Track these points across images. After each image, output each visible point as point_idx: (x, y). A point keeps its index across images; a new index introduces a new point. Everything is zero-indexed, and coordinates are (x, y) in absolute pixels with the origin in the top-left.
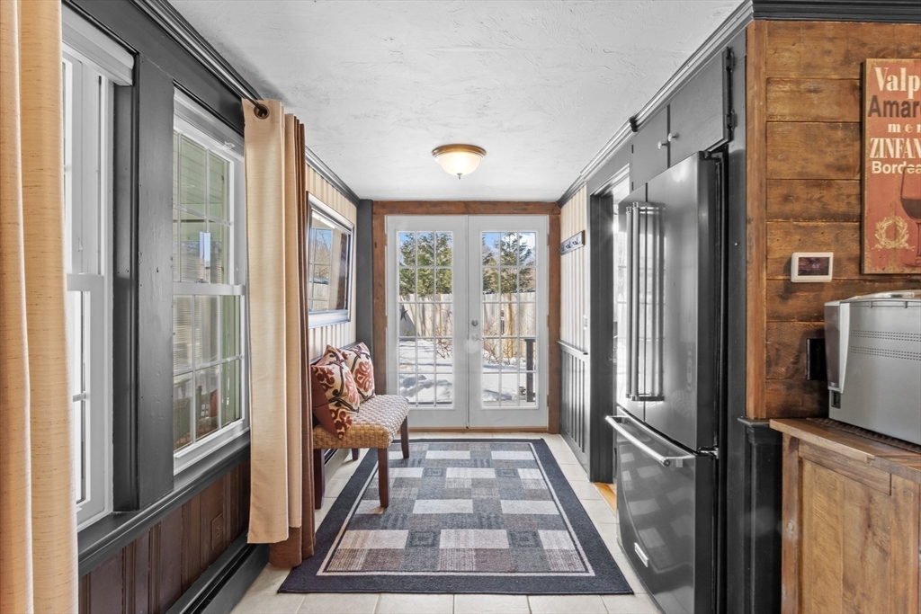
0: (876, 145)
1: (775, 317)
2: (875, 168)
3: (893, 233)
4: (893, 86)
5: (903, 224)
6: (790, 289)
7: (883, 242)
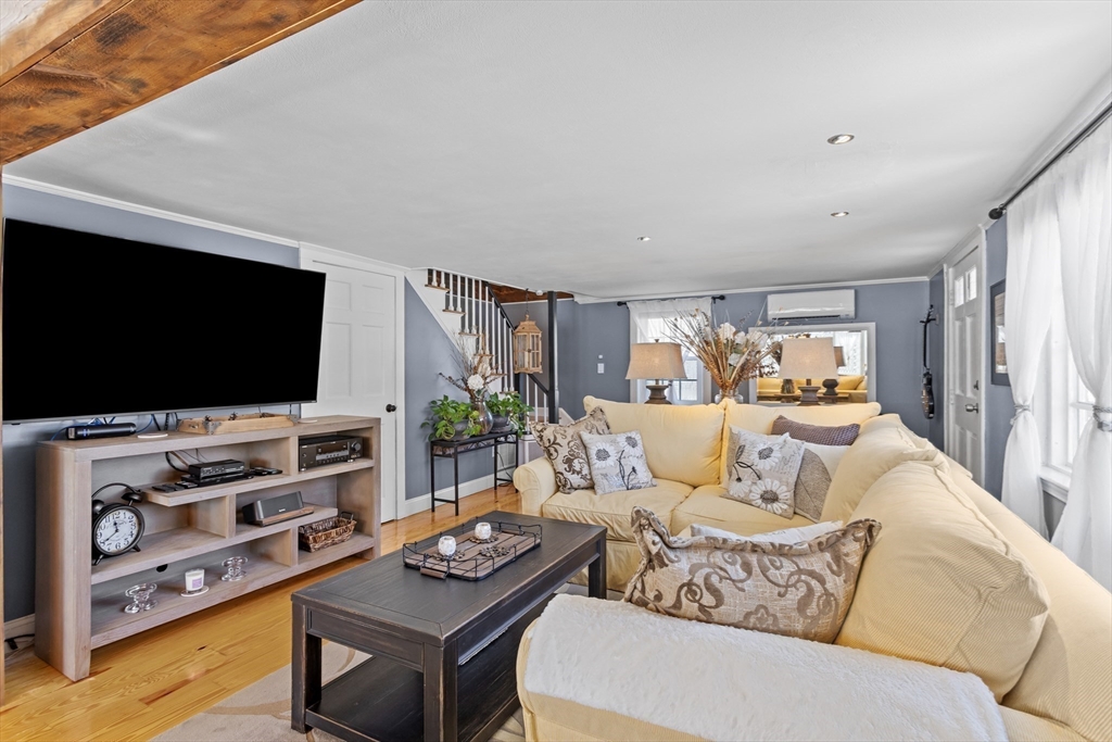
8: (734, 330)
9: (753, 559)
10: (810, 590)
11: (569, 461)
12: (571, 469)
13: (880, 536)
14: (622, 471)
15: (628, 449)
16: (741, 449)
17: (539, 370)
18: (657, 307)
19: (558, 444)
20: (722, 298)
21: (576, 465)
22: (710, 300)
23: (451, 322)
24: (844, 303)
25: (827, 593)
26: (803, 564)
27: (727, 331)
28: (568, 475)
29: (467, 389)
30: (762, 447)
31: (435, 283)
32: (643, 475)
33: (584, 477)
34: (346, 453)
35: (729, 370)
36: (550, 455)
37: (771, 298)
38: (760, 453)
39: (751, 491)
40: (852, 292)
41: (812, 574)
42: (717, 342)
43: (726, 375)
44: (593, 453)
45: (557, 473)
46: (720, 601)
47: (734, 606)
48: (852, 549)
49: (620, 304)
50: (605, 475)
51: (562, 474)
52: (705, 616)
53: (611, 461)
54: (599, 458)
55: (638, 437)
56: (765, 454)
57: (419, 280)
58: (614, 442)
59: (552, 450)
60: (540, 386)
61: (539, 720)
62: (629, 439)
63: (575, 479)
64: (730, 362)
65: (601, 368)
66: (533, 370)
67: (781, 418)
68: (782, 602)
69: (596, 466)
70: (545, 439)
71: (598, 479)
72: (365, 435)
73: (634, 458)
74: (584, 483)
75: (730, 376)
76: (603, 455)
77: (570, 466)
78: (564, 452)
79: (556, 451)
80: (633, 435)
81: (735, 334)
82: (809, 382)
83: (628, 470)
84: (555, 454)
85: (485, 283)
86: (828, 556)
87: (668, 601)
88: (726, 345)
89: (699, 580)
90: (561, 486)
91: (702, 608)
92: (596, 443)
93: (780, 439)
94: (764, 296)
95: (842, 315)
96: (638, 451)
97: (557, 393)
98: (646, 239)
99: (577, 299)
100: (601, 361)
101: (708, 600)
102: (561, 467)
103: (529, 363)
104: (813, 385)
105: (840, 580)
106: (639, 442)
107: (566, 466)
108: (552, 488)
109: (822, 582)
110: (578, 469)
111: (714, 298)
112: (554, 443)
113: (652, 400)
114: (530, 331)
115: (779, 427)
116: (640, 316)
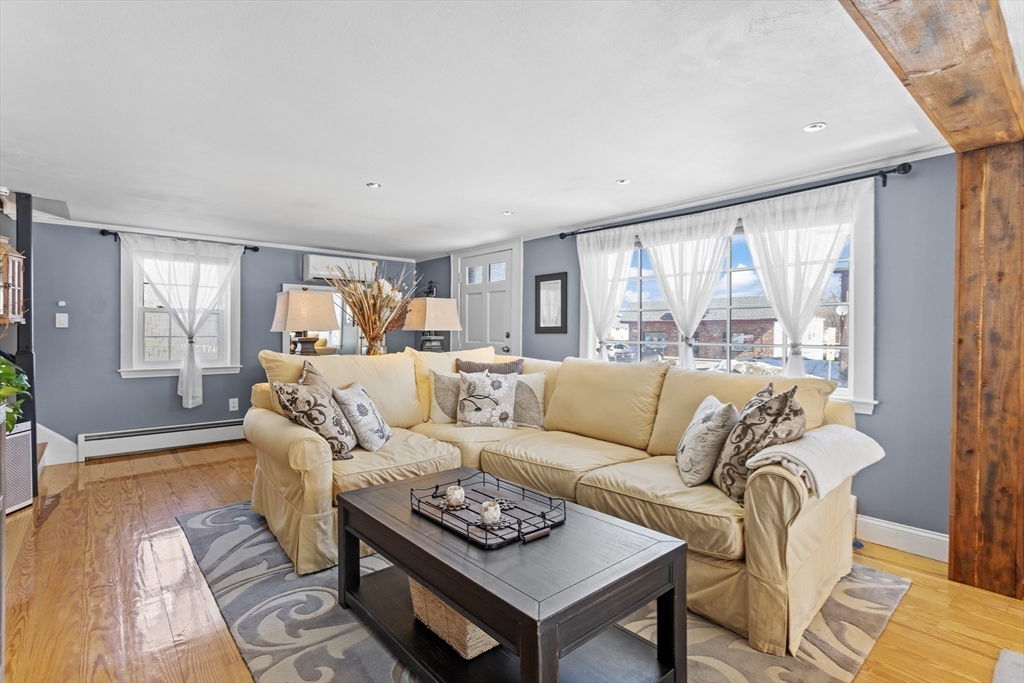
11: (339, 423)
14: (379, 423)
19: (321, 405)
20: (255, 249)
21: (345, 425)
22: (242, 250)
39: (492, 416)
49: (105, 232)
50: (374, 432)
51: (336, 438)
53: (371, 415)
54: (362, 414)
59: (315, 414)
64: (383, 315)
65: (61, 320)
69: (362, 422)
76: (363, 410)
77: (342, 428)
78: (331, 414)
79: (321, 413)
84: (321, 418)
92: (352, 399)
100: (62, 310)
103: (6, 305)
107: (338, 428)
108: (332, 457)
111: (246, 248)
112: (316, 405)
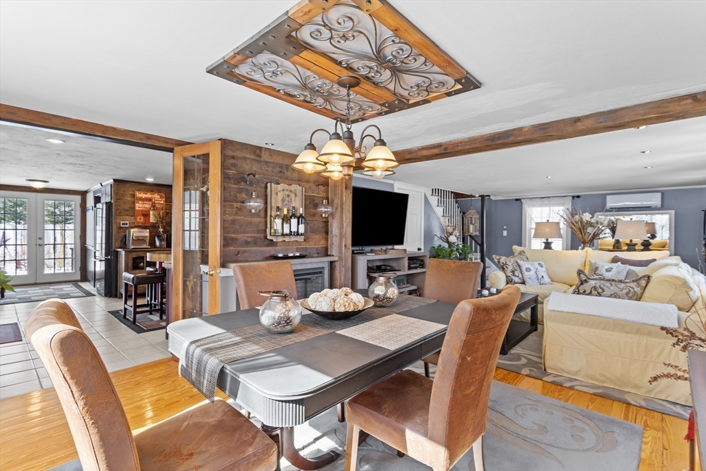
0: (137, 205)
1: (117, 232)
2: (137, 208)
3: (140, 219)
4: (140, 195)
5: (142, 218)
6: (121, 228)
7: (138, 220)
8: (591, 216)
9: (613, 283)
10: (630, 291)
11: (513, 272)
12: (514, 275)
13: (652, 279)
14: (537, 277)
15: (539, 268)
16: (597, 268)
17: (478, 233)
18: (539, 201)
19: (507, 265)
20: (578, 197)
21: (516, 273)
22: (571, 198)
23: (439, 211)
24: (655, 200)
25: (635, 292)
26: (627, 284)
27: (587, 217)
28: (513, 277)
29: (448, 242)
30: (607, 267)
31: (434, 193)
32: (547, 279)
33: (520, 279)
34: (418, 265)
35: (587, 235)
36: (504, 269)
37: (609, 198)
38: (606, 270)
40: (660, 194)
41: (630, 287)
42: (582, 222)
43: (586, 237)
44: (524, 268)
45: (507, 277)
46: (603, 291)
47: (607, 292)
48: (643, 283)
49: (517, 200)
50: (530, 278)
51: (510, 277)
52: (599, 295)
53: (532, 272)
54: (527, 271)
55: (543, 264)
56: (608, 270)
57: (429, 193)
58: (532, 265)
59: (504, 267)
60: (475, 241)
61: (548, 322)
62: (539, 264)
63: (516, 279)
64: (588, 231)
65: (505, 233)
66: (475, 234)
67: (616, 256)
68: (621, 292)
69: (525, 274)
70: (501, 263)
71: (526, 279)
72: (422, 259)
73: (542, 272)
74: (520, 281)
75: (588, 238)
76: (528, 270)
77: (514, 274)
78: (510, 268)
79: (506, 267)
80: (541, 262)
81: (591, 218)
82: (631, 241)
83: (540, 277)
84: (506, 269)
85: (452, 192)
86: (635, 283)
87: (588, 292)
88: (587, 223)
89: (597, 286)
90: (509, 281)
91: (598, 293)
92: (524, 265)
93: (617, 264)
94: (604, 196)
95: (653, 206)
96: (544, 269)
97: (485, 245)
98: (549, 177)
99: (492, 197)
100: (505, 229)
101: (600, 291)
102: (510, 274)
103: (473, 230)
104: (633, 242)
105: (639, 289)
106: (544, 265)
107: (512, 274)
108: (505, 283)
109: (633, 288)
110: (517, 275)
111: (573, 197)
112: (505, 264)
113: (546, 248)
114: (474, 215)
115: (615, 260)
116: (529, 206)
